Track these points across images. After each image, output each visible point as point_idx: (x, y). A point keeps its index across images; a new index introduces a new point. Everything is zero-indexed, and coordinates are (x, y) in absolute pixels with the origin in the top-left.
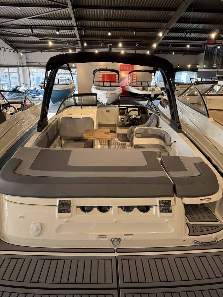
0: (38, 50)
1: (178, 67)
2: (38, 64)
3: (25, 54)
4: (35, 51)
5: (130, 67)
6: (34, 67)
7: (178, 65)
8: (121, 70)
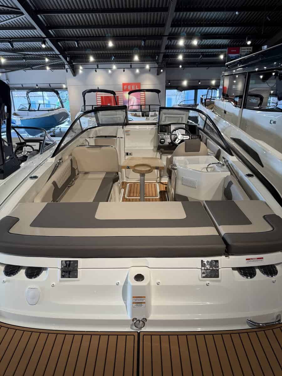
0: (18, 68)
1: (199, 84)
2: (20, 86)
3: (5, 74)
4: (16, 69)
5: (135, 87)
6: (16, 90)
7: (199, 82)
8: (124, 90)
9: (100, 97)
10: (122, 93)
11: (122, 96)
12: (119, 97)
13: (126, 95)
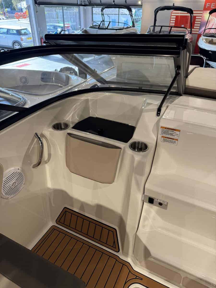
8: (205, 9)
9: (175, 17)
10: (202, 12)
11: (201, 16)
12: (197, 17)
13: (206, 15)
